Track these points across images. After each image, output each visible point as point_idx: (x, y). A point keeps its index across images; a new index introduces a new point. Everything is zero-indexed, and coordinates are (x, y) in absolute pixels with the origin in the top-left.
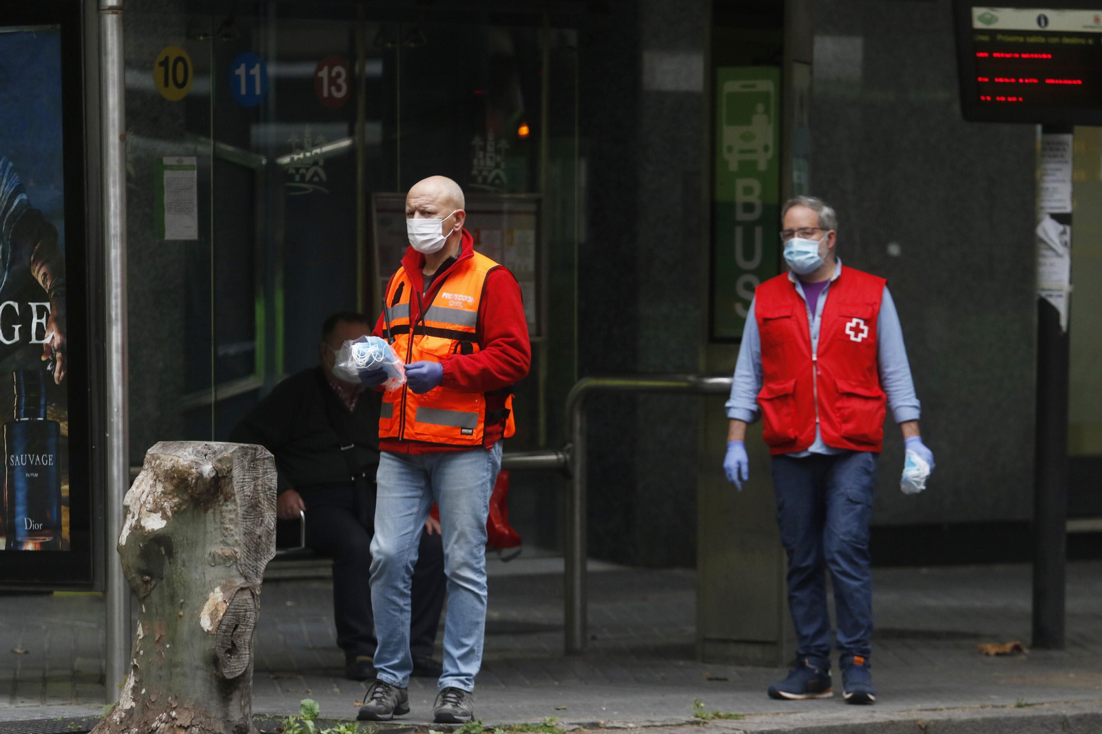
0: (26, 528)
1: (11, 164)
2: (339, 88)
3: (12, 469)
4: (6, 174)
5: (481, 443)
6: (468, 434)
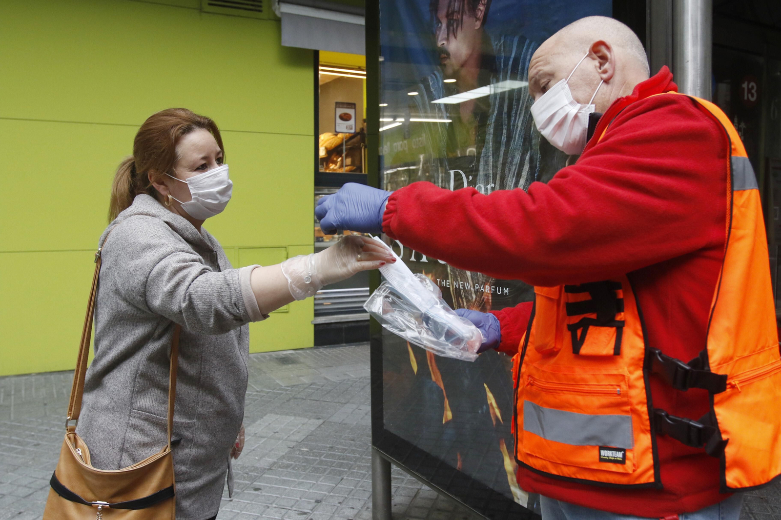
2: (752, 96)
5: (652, 480)
6: (615, 461)
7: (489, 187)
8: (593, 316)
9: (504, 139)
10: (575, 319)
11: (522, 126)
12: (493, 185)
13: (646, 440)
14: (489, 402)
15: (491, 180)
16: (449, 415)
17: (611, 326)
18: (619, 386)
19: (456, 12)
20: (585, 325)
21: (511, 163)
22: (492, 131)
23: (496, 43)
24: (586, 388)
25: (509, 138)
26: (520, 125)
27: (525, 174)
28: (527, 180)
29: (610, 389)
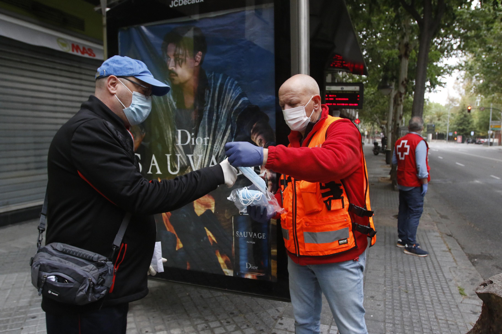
0: (247, 267)
1: (236, 82)
3: (237, 239)
4: (233, 87)
5: (355, 246)
6: (344, 243)
7: (206, 139)
8: (332, 196)
9: (214, 118)
10: (326, 199)
11: (226, 113)
12: (208, 138)
13: (351, 234)
14: (208, 235)
15: (207, 136)
16: (181, 245)
17: (340, 199)
18: (346, 219)
19: (181, 54)
20: (330, 200)
21: (220, 129)
22: (207, 114)
23: (209, 74)
24: (334, 222)
25: (218, 117)
26: (224, 112)
27: (228, 134)
28: (229, 137)
29: (343, 220)
